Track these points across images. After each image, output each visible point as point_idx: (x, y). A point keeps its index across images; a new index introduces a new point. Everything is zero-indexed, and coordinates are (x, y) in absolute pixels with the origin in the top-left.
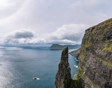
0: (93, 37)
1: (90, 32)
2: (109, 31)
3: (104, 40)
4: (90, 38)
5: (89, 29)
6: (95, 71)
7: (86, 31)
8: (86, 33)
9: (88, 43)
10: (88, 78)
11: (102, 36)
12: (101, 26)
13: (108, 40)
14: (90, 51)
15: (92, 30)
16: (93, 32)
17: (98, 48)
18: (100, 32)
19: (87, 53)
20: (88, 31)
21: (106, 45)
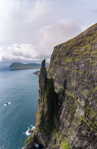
0: (60, 54)
1: (58, 49)
2: (68, 50)
3: (66, 56)
4: (58, 54)
5: (57, 47)
6: (60, 75)
7: (55, 48)
8: (55, 50)
9: (57, 58)
10: (56, 83)
11: (65, 53)
12: (65, 45)
13: (68, 55)
14: (58, 64)
15: (59, 47)
16: (60, 50)
17: (63, 61)
18: (64, 50)
19: (56, 66)
20: (56, 48)
21: (67, 59)
